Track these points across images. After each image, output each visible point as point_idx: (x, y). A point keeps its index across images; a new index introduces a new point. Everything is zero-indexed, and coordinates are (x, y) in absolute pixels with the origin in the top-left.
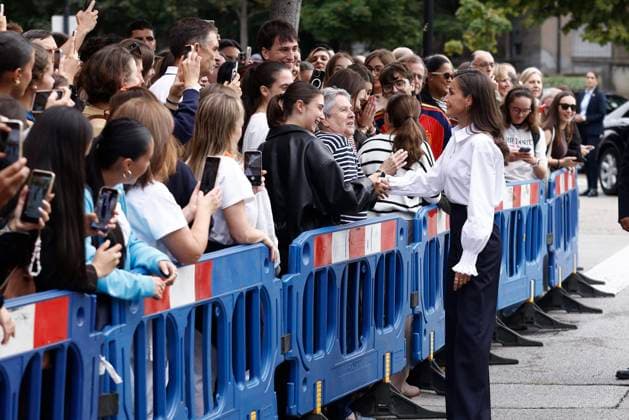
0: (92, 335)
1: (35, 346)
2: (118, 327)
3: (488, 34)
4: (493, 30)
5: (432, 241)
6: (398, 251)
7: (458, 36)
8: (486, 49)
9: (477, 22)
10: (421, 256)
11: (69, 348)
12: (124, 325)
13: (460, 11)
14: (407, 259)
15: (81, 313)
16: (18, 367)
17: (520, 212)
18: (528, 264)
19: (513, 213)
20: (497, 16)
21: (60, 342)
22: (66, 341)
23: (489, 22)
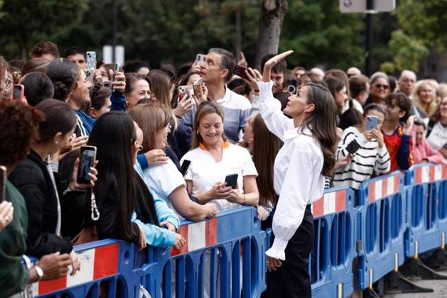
0: (134, 270)
1: (94, 278)
2: (153, 264)
3: (411, 58)
4: (416, 55)
5: (372, 205)
6: (347, 212)
7: (390, 59)
8: (410, 69)
9: (403, 50)
10: (364, 216)
11: (118, 279)
12: (156, 263)
13: (392, 43)
14: (353, 218)
15: (127, 255)
16: (83, 293)
17: (434, 184)
18: (440, 221)
19: (429, 185)
20: (418, 45)
21: (113, 275)
22: (116, 275)
23: (412, 50)
